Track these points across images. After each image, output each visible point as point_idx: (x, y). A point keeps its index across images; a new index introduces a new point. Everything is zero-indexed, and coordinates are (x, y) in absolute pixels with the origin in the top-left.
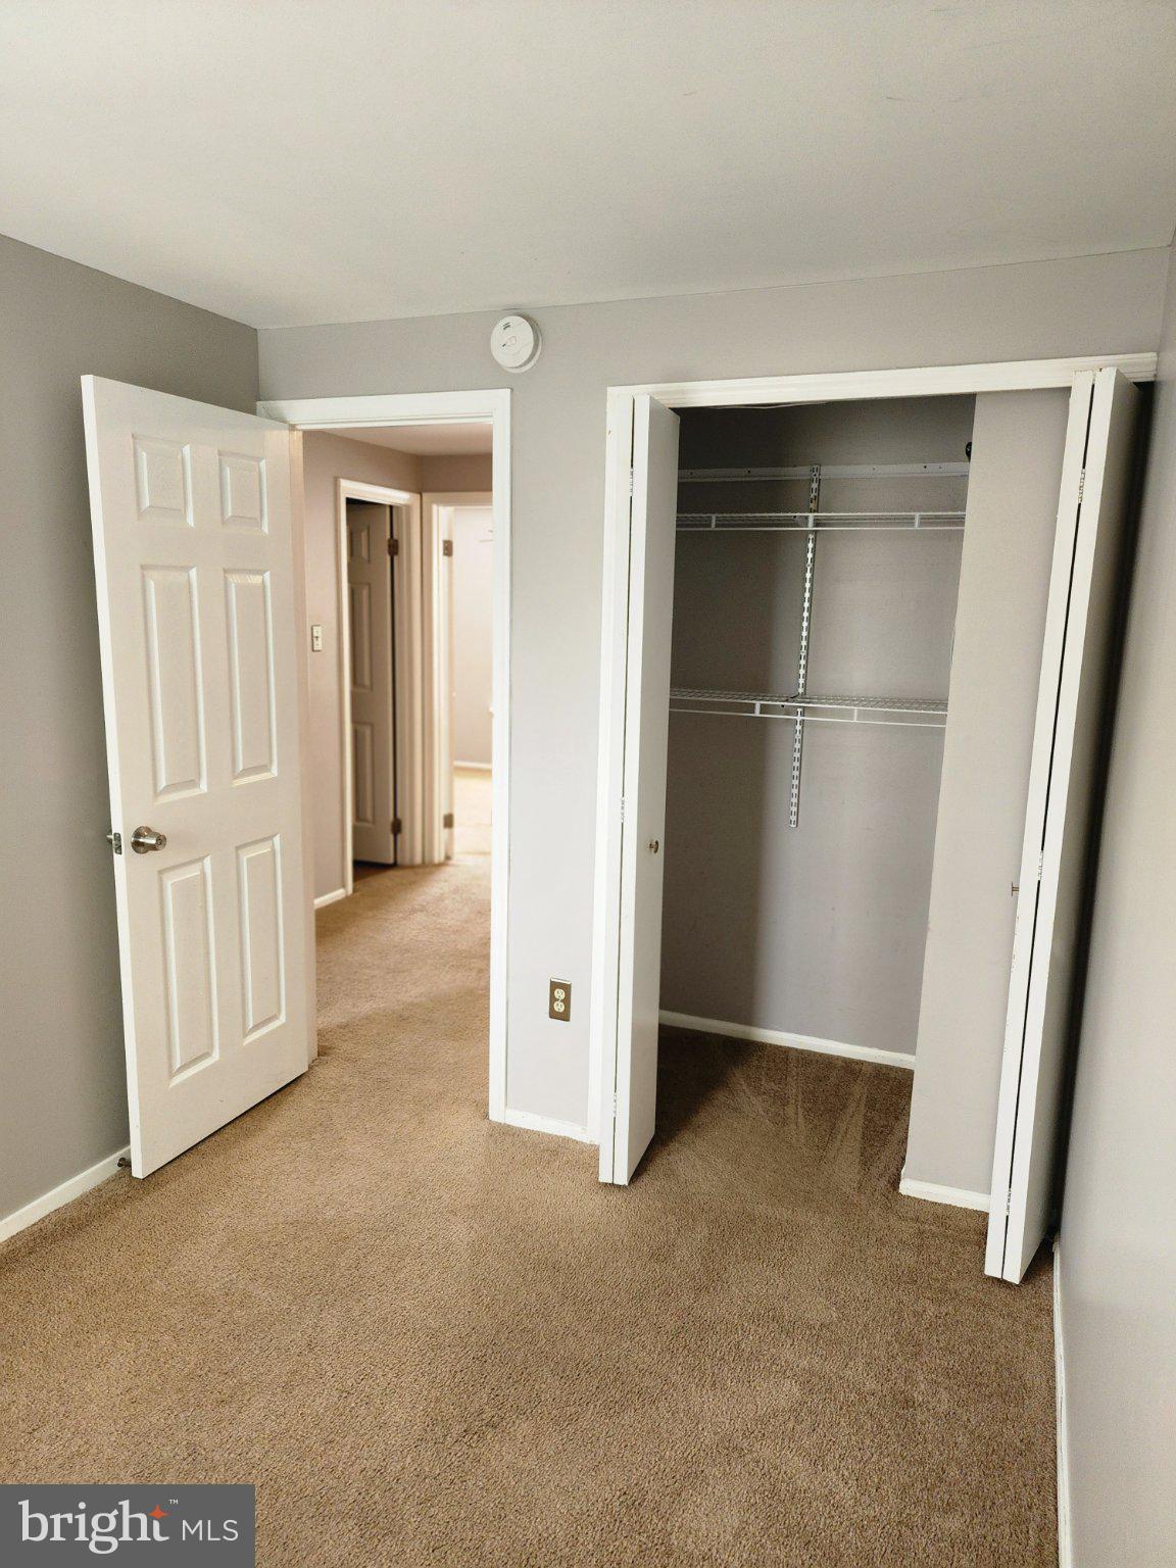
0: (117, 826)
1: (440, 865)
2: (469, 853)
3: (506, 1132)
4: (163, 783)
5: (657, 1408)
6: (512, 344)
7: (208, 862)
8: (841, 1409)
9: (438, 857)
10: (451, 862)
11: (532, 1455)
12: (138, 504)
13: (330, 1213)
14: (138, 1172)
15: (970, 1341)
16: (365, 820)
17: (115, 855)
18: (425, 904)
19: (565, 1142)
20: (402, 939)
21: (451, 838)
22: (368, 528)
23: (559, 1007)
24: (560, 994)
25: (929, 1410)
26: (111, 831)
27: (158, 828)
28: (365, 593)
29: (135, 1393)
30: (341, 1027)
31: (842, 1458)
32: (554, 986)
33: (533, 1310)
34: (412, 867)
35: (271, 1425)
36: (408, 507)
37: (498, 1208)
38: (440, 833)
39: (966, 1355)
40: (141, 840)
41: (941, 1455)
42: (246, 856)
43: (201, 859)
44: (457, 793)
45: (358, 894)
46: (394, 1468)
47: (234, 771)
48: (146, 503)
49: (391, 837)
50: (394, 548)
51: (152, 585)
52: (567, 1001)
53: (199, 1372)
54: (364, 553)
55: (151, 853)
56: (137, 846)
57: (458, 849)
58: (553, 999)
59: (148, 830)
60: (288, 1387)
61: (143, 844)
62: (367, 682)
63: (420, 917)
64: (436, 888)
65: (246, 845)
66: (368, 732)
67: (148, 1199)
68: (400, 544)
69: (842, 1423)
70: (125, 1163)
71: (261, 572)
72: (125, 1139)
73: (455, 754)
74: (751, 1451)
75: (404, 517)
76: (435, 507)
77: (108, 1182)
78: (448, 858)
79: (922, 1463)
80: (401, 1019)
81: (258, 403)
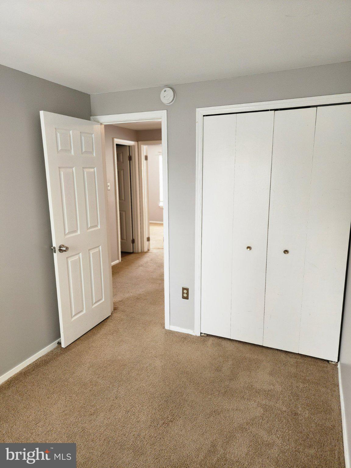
0: (54, 245)
1: (146, 252)
2: (154, 249)
3: (170, 332)
4: (67, 232)
5: (220, 416)
6: (167, 96)
7: (81, 254)
8: (276, 416)
9: (146, 250)
10: (150, 251)
11: (184, 431)
12: (57, 149)
13: (120, 357)
14: (63, 346)
15: (314, 395)
16: (124, 240)
17: (54, 253)
18: (142, 264)
19: (188, 335)
20: (137, 275)
21: (149, 244)
22: (123, 153)
23: (185, 295)
24: (185, 291)
25: (302, 416)
26: (52, 246)
27: (66, 245)
28: (122, 172)
29: (66, 412)
30: (120, 301)
31: (277, 431)
32: (183, 289)
33: (181, 386)
34: (138, 253)
35: (106, 422)
36: (134, 146)
37: (169, 355)
38: (146, 243)
39: (313, 399)
40: (61, 249)
41: (307, 430)
42: (91, 252)
43: (79, 254)
44: (150, 231)
45: (123, 261)
46: (143, 434)
47: (87, 227)
48: (60, 148)
49: (132, 244)
50: (130, 158)
51: (62, 173)
52: (187, 293)
53: (84, 406)
54: (122, 160)
55: (64, 252)
56: (60, 250)
57: (151, 247)
58: (183, 293)
59: (63, 246)
60: (110, 410)
61: (62, 250)
62: (123, 199)
63: (141, 268)
64: (146, 259)
65: (91, 249)
66: (124, 213)
67: (66, 354)
68: (132, 157)
69: (276, 420)
70: (59, 343)
71: (94, 168)
72: (59, 336)
73: (149, 219)
74: (249, 429)
75: (133, 149)
76: (142, 146)
77: (55, 349)
78: (148, 250)
79: (301, 432)
80: (138, 299)
81: (91, 117)
